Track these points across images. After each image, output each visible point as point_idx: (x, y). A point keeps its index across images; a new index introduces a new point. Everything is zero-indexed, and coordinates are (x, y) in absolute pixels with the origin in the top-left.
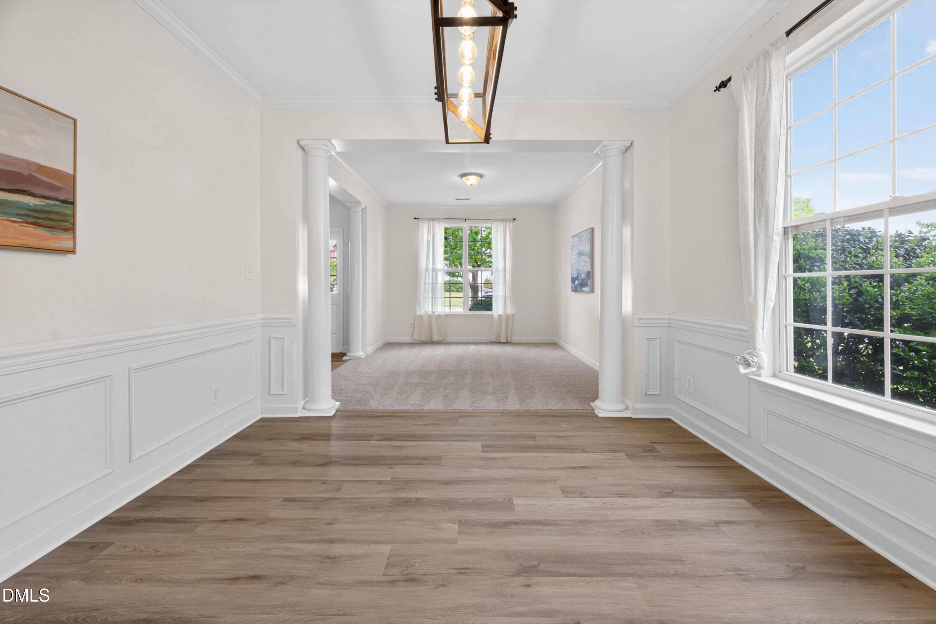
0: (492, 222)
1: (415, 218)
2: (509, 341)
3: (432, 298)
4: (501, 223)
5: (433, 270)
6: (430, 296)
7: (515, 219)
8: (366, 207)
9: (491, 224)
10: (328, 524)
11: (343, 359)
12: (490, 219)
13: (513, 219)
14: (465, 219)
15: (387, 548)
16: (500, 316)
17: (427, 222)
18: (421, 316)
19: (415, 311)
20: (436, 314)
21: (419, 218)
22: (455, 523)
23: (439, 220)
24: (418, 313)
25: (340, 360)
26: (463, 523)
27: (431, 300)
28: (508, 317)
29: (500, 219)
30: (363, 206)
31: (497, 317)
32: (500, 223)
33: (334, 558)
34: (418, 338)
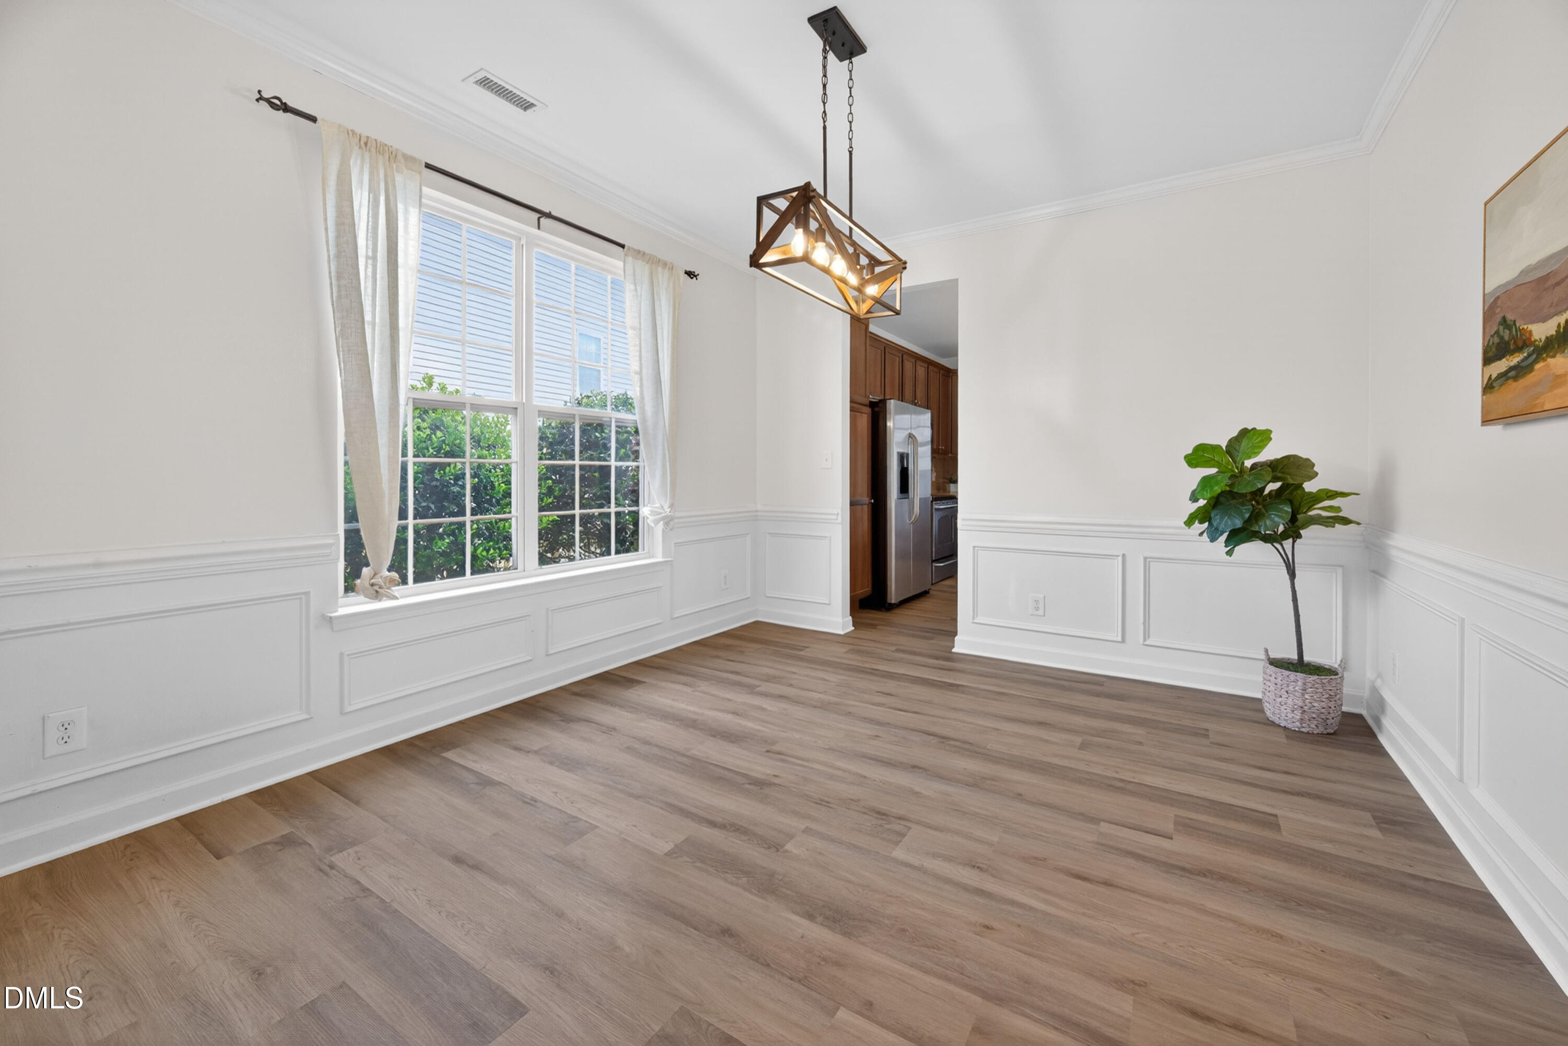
10: (992, 929)
15: (899, 853)
22: (786, 851)
26: (775, 846)
33: (974, 867)
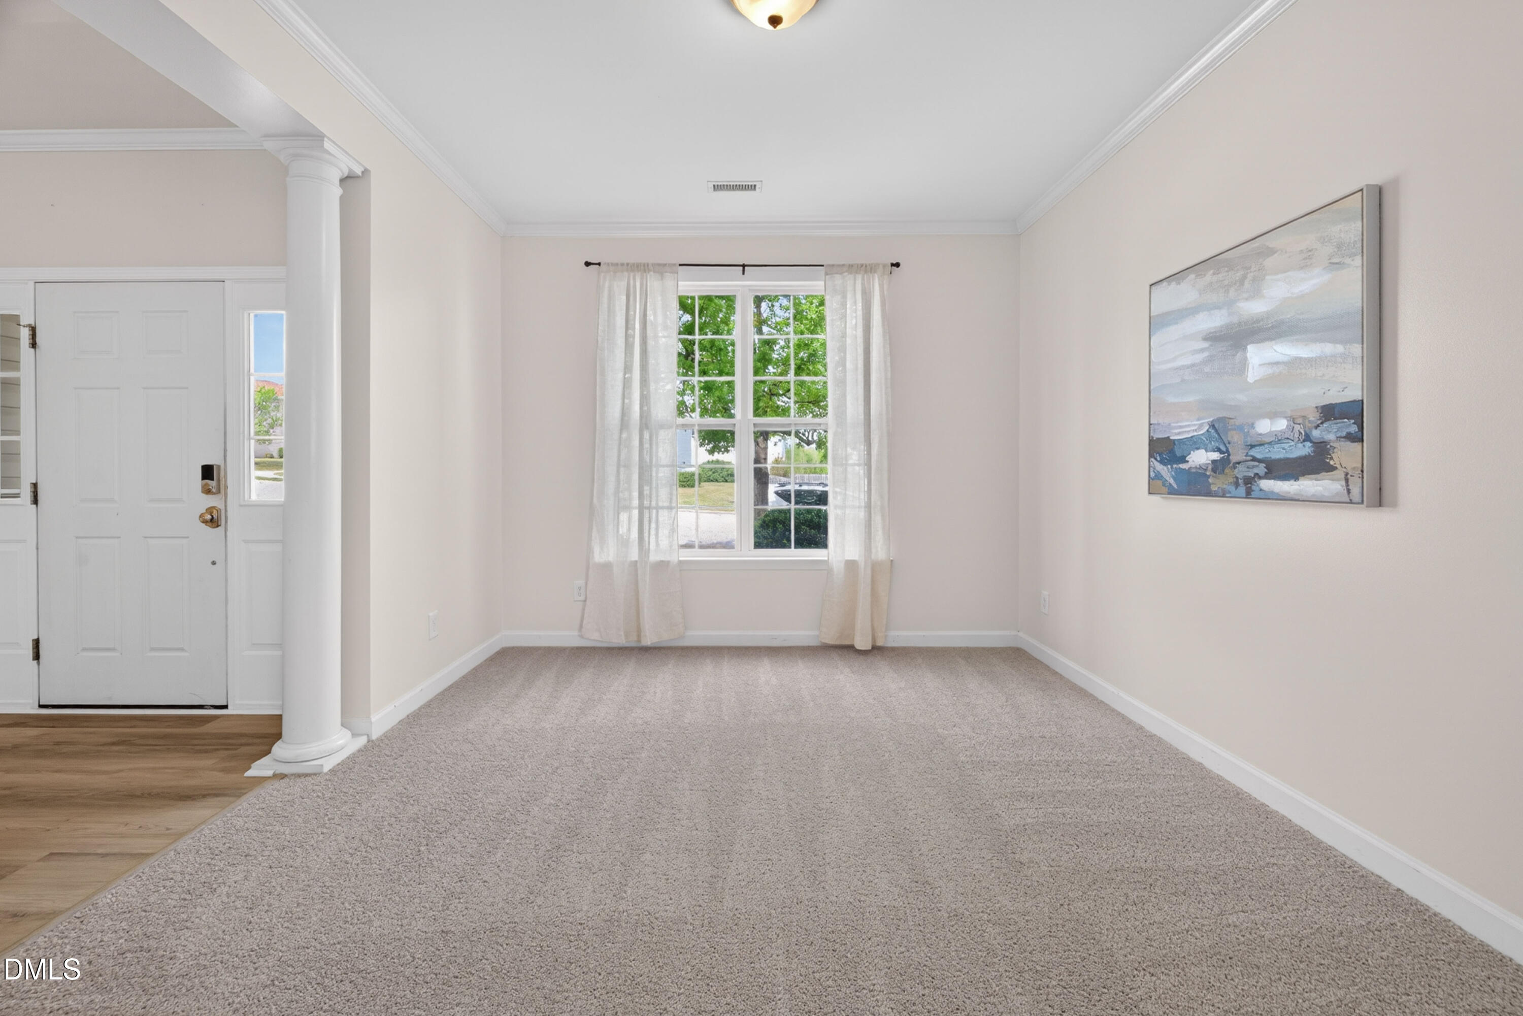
0: (826, 274)
1: (588, 264)
2: (880, 643)
3: (641, 509)
4: (855, 280)
5: (645, 422)
6: (636, 502)
7: (897, 265)
8: (366, 172)
9: (823, 283)
11: (249, 773)
12: (823, 266)
13: (892, 265)
14: (744, 266)
16: (851, 565)
17: (626, 274)
18: (607, 567)
19: (590, 550)
20: (654, 557)
21: (599, 264)
23: (661, 269)
24: (599, 556)
25: (232, 778)
27: (636, 513)
28: (875, 568)
29: (851, 266)
30: (346, 165)
31: (842, 565)
32: (851, 276)
34: (595, 636)
